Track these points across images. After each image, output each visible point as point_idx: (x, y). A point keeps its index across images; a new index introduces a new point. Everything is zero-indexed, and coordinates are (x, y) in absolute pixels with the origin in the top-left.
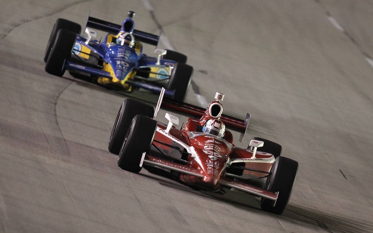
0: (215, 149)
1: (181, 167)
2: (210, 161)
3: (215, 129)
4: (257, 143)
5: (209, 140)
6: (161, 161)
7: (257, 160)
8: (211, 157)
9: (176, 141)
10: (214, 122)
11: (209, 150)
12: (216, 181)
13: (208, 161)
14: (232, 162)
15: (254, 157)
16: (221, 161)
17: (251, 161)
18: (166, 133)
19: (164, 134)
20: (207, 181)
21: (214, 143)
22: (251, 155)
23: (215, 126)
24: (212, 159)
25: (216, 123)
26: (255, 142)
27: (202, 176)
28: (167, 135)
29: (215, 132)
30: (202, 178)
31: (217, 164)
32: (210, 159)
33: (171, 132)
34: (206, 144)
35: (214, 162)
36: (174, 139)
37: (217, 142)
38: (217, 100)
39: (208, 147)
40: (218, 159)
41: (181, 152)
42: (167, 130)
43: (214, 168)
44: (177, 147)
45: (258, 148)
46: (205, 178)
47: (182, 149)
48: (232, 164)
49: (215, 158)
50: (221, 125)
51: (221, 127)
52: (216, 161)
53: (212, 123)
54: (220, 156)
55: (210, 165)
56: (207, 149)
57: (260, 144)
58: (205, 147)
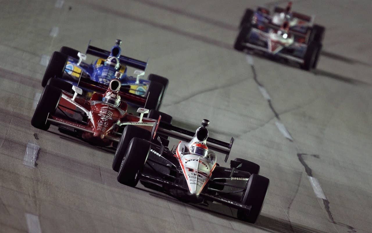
0: (108, 113)
1: (77, 125)
2: (101, 122)
3: (112, 99)
4: (144, 110)
5: (104, 107)
6: (62, 120)
7: (142, 123)
8: (102, 118)
9: (79, 107)
10: (111, 94)
11: (103, 114)
12: (103, 136)
13: (100, 121)
14: (121, 124)
15: (141, 121)
16: (111, 122)
17: (138, 124)
18: (72, 101)
19: (70, 101)
20: (96, 136)
21: (108, 109)
22: (139, 119)
23: (112, 96)
24: (103, 120)
25: (112, 94)
26: (141, 109)
27: (93, 132)
28: (72, 103)
29: (112, 101)
30: (93, 134)
31: (106, 124)
32: (101, 120)
33: (76, 100)
34: (101, 110)
35: (104, 122)
36: (77, 106)
37: (111, 109)
38: (116, 78)
39: (103, 112)
40: (109, 121)
41: (82, 115)
42: (73, 99)
43: (103, 126)
44: (80, 112)
45: (144, 114)
46: (95, 134)
47: (83, 113)
48: (122, 125)
49: (106, 120)
50: (116, 96)
51: (116, 97)
52: (106, 122)
53: (109, 94)
54: (111, 119)
55: (100, 125)
56: (102, 113)
57: (146, 111)
58: (100, 112)
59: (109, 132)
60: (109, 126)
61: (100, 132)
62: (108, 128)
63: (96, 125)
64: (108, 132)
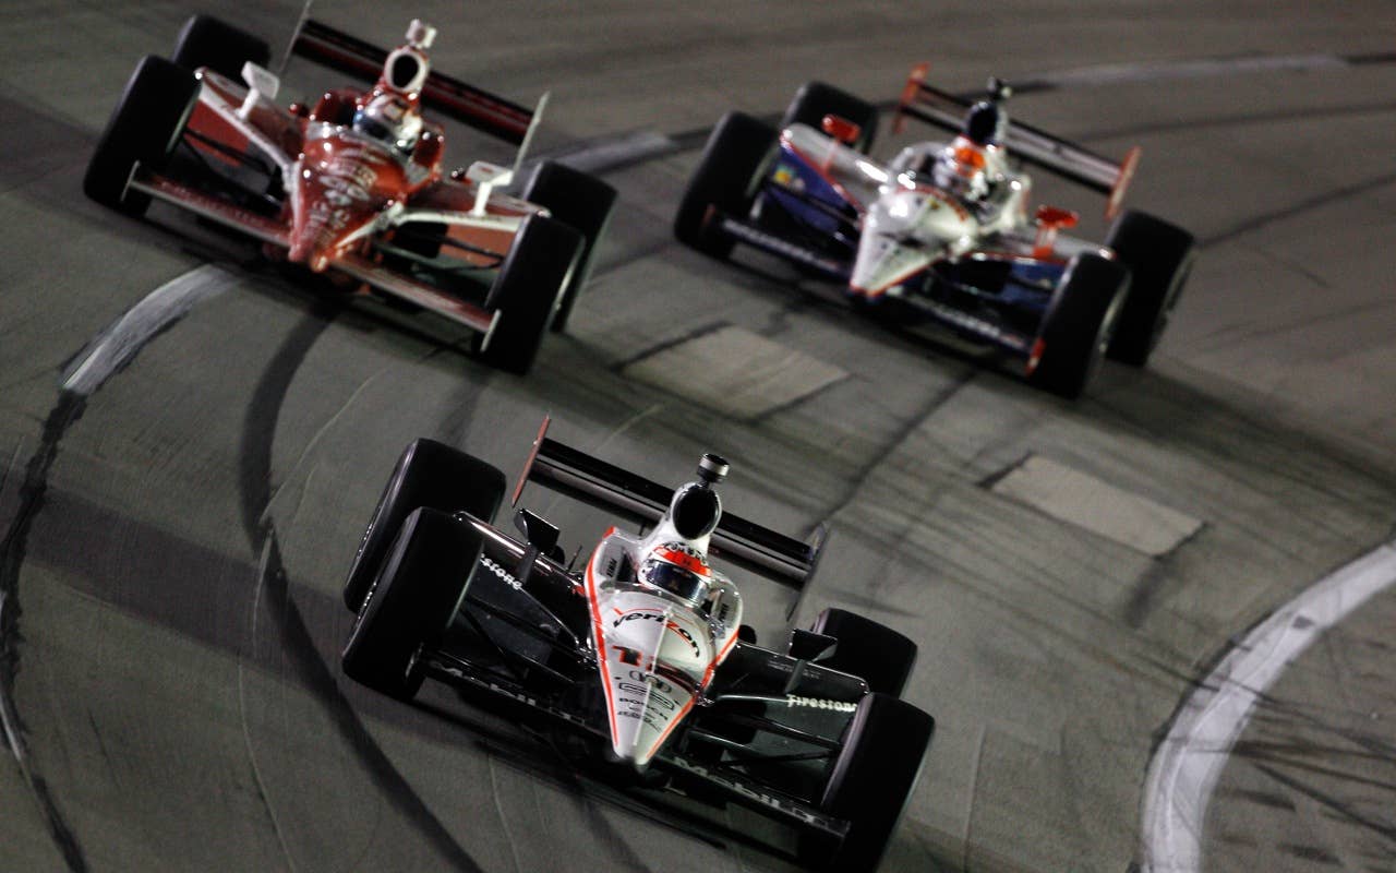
59: (350, 248)
60: (351, 227)
61: (313, 248)
62: (343, 233)
63: (306, 219)
64: (344, 247)
